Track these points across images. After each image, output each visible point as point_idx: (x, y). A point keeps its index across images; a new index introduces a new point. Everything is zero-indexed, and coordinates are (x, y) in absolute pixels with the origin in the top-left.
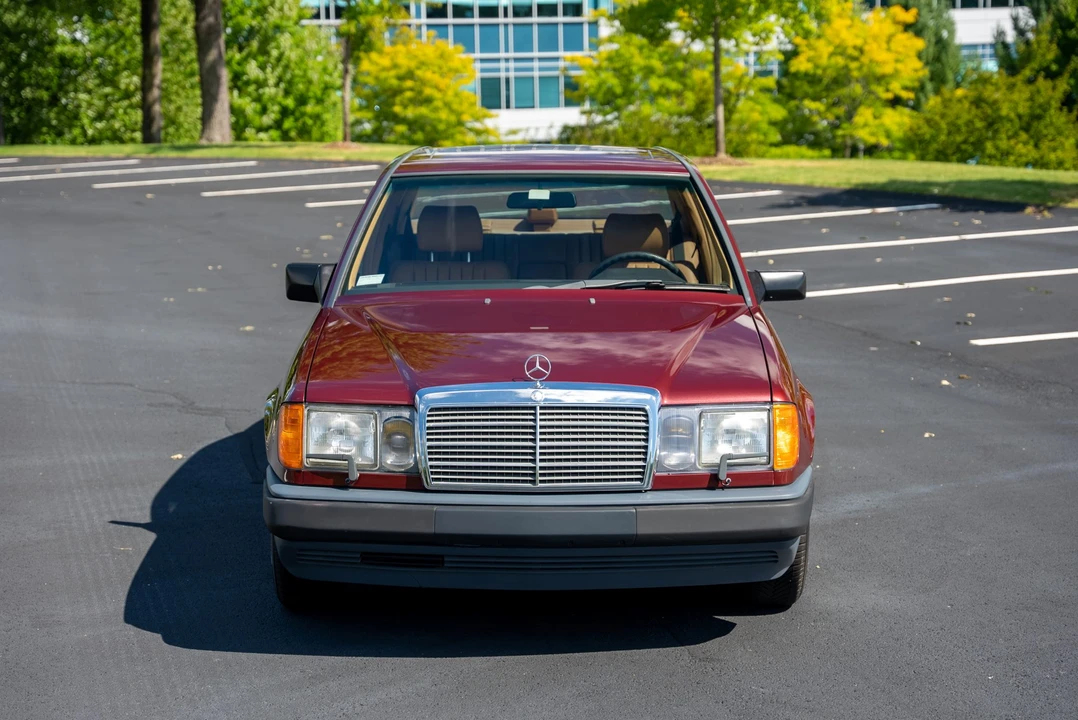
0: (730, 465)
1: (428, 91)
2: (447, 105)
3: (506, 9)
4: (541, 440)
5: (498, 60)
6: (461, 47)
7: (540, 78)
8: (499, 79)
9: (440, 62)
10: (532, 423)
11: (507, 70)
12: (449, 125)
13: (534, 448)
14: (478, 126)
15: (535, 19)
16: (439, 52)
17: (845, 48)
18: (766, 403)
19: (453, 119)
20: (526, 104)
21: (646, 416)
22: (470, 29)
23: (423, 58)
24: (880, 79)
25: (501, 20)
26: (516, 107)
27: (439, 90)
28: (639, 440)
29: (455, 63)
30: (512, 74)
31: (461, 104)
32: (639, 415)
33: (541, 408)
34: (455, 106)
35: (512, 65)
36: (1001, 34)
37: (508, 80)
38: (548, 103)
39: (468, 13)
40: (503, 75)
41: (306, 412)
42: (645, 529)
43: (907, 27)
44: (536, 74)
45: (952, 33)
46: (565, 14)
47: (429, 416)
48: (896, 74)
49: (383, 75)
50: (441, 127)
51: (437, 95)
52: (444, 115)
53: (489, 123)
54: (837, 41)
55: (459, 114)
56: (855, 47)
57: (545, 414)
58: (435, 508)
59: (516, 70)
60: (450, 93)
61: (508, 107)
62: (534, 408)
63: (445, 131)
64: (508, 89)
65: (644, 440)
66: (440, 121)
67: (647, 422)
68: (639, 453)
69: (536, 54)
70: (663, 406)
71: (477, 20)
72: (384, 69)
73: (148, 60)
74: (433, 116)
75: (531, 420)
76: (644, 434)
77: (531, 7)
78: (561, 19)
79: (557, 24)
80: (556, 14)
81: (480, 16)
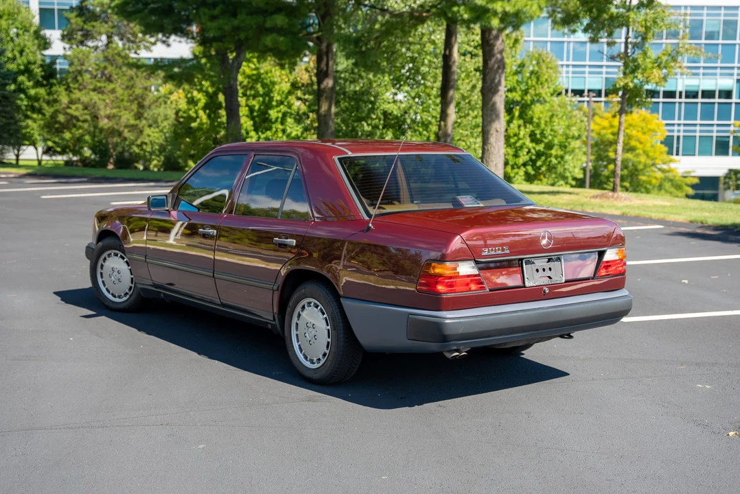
1: (633, 143)
2: (646, 153)
3: (681, 93)
5: (673, 125)
6: (655, 115)
7: (700, 136)
8: (673, 136)
9: (644, 125)
11: (679, 131)
12: (645, 166)
14: (665, 167)
15: (700, 100)
16: (642, 118)
19: (649, 162)
20: (689, 152)
22: (656, 105)
23: (631, 122)
25: (677, 100)
26: (683, 155)
27: (641, 143)
29: (652, 126)
30: (681, 134)
31: (655, 152)
34: (651, 154)
35: (682, 128)
37: (678, 138)
38: (703, 152)
39: (656, 95)
40: (675, 134)
44: (698, 134)
46: (720, 97)
49: (603, 132)
50: (641, 167)
51: (639, 146)
52: (643, 159)
53: (672, 165)
55: (653, 159)
59: (685, 131)
60: (648, 145)
61: (677, 154)
63: (642, 170)
64: (678, 143)
66: (640, 162)
69: (698, 122)
71: (661, 100)
72: (604, 128)
73: (444, 115)
74: (635, 159)
77: (697, 93)
78: (717, 100)
79: (714, 103)
80: (714, 97)
81: (664, 97)
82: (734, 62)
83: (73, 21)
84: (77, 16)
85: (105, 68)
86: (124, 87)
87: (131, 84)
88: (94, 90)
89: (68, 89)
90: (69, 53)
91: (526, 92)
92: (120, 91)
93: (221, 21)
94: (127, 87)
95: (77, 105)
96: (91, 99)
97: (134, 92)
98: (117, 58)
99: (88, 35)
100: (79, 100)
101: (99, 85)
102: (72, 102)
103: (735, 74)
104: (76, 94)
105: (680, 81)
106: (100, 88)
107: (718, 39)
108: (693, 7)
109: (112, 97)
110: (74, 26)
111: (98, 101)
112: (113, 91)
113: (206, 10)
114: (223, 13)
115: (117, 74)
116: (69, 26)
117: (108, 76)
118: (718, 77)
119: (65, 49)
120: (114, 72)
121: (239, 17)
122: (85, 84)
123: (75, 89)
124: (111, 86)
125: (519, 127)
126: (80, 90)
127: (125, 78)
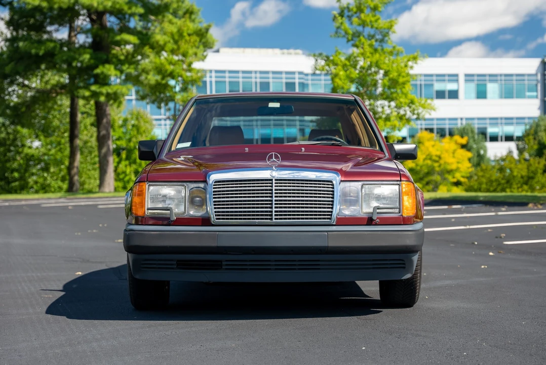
0: (378, 213)
4: (275, 197)
10: (270, 188)
13: (272, 201)
17: (431, 156)
18: (398, 181)
21: (333, 185)
24: (450, 172)
28: (329, 197)
32: (329, 185)
33: (276, 180)
36: (510, 152)
41: (147, 186)
42: (332, 243)
43: (463, 146)
45: (485, 151)
47: (214, 185)
48: (457, 169)
54: (427, 153)
56: (436, 156)
57: (277, 183)
58: (217, 233)
62: (272, 180)
65: (331, 197)
67: (333, 188)
68: (329, 204)
70: (341, 181)
75: (270, 186)
76: (331, 194)
77: (270, 139)
91: (130, 140)
108: (261, 72)
118: (285, 127)
125: (126, 166)
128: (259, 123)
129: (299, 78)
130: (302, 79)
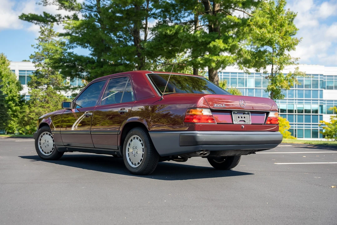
3: (295, 110)
5: (293, 124)
6: (285, 119)
11: (295, 127)
15: (304, 114)
20: (301, 137)
22: (285, 116)
25: (294, 113)
26: (298, 138)
30: (297, 128)
31: (286, 135)
35: (297, 126)
37: (296, 130)
39: (285, 112)
40: (294, 128)
44: (304, 128)
46: (313, 113)
59: (298, 127)
60: (283, 131)
61: (295, 137)
69: (304, 123)
71: (287, 113)
77: (303, 110)
78: (311, 114)
79: (310, 115)
80: (310, 113)
81: (288, 112)
82: (318, 98)
83: (33, 78)
84: (35, 76)
85: (46, 97)
86: (54, 105)
87: (56, 104)
88: (40, 107)
89: (29, 106)
90: (30, 91)
92: (51, 107)
93: (96, 69)
94: (55, 106)
95: (33, 113)
96: (39, 111)
97: (58, 107)
98: (51, 93)
99: (39, 84)
100: (34, 111)
101: (43, 104)
102: (31, 112)
103: (319, 103)
104: (33, 109)
105: (295, 106)
106: (43, 106)
107: (310, 88)
109: (48, 109)
110: (33, 80)
111: (42, 112)
112: (49, 107)
113: (90, 65)
114: (97, 66)
115: (51, 100)
116: (31, 80)
117: (47, 101)
118: (311, 104)
119: (29, 90)
120: (49, 99)
121: (104, 67)
122: (37, 104)
123: (32, 106)
124: (48, 105)
126: (35, 107)
127: (54, 102)
128: (297, 101)
129: (320, 78)
130: (322, 78)
